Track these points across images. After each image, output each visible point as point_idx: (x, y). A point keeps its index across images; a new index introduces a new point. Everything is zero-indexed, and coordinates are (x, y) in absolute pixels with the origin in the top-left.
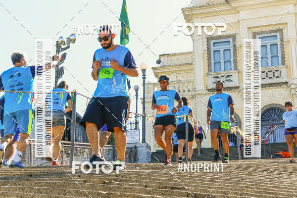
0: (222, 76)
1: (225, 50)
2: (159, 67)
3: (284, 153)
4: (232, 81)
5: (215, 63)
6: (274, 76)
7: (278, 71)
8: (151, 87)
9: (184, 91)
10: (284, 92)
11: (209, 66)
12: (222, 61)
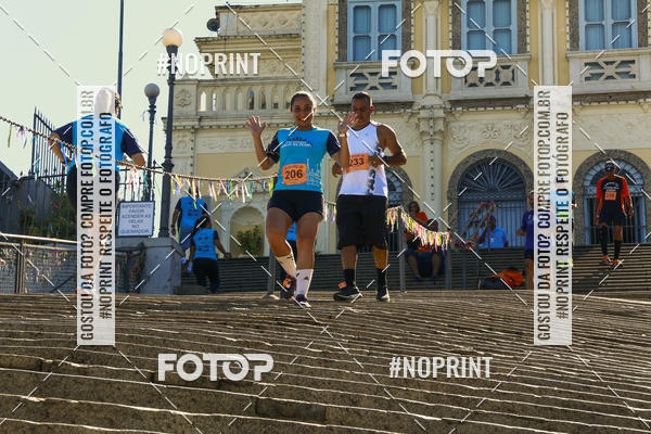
0: (371, 74)
1: (381, 7)
2: (214, 39)
3: (511, 275)
4: (395, 87)
5: (355, 38)
6: (497, 80)
7: (508, 67)
8: (192, 89)
9: (276, 106)
10: (518, 122)
11: (342, 44)
12: (374, 35)
